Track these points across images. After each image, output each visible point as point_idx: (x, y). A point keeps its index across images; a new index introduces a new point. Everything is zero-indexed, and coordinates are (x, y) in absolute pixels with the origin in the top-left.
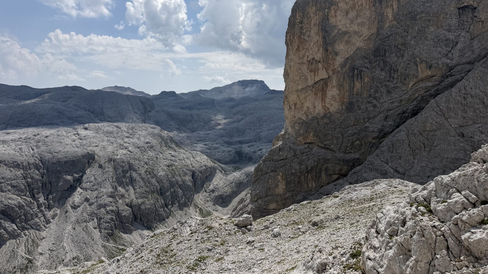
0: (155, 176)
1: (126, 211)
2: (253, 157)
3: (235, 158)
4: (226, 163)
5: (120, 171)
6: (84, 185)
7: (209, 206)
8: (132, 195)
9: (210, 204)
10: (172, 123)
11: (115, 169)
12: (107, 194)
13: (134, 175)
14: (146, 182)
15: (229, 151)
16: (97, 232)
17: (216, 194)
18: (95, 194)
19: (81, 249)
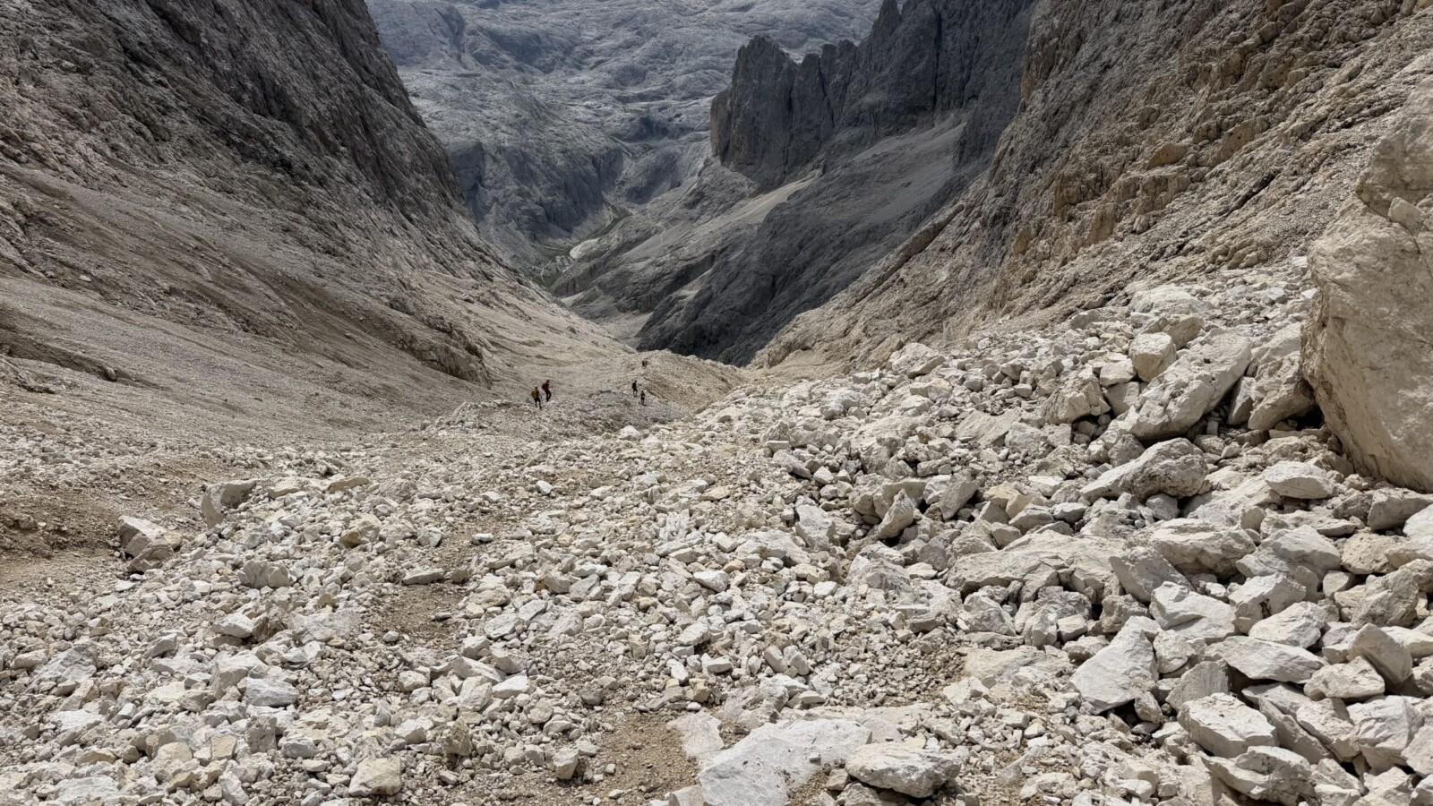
0: (554, 167)
1: (540, 212)
2: (669, 128)
3: (641, 130)
4: (629, 140)
5: (515, 164)
6: (487, 182)
7: (623, 204)
8: (539, 193)
9: (623, 199)
10: (504, 56)
11: (510, 162)
12: (514, 191)
13: (533, 167)
14: (550, 177)
15: (631, 120)
16: (519, 233)
17: (628, 186)
18: (501, 192)
19: (515, 249)
